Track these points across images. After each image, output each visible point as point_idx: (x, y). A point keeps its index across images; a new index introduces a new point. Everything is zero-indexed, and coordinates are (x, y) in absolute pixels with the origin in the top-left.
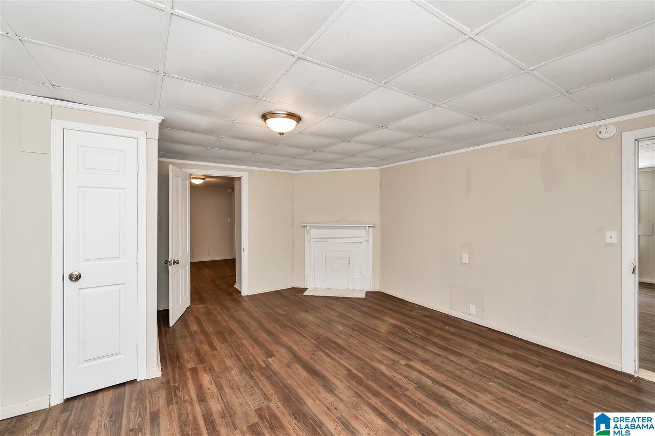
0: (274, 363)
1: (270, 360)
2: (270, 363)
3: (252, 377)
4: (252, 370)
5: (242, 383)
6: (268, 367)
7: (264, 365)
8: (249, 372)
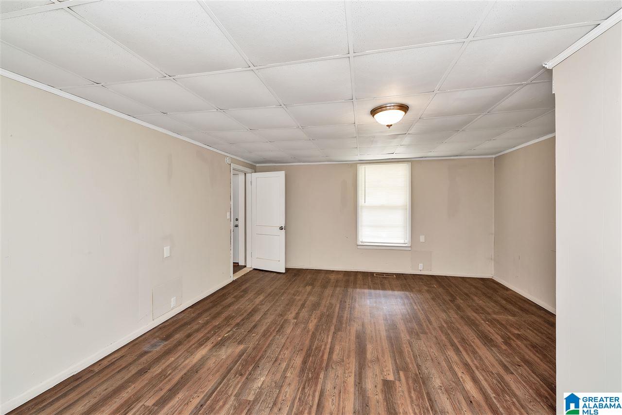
0: (389, 370)
1: (391, 378)
2: (394, 373)
3: (419, 366)
4: (416, 375)
5: (429, 364)
6: (397, 370)
7: (401, 373)
8: (420, 373)
